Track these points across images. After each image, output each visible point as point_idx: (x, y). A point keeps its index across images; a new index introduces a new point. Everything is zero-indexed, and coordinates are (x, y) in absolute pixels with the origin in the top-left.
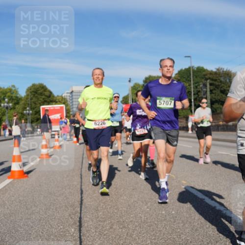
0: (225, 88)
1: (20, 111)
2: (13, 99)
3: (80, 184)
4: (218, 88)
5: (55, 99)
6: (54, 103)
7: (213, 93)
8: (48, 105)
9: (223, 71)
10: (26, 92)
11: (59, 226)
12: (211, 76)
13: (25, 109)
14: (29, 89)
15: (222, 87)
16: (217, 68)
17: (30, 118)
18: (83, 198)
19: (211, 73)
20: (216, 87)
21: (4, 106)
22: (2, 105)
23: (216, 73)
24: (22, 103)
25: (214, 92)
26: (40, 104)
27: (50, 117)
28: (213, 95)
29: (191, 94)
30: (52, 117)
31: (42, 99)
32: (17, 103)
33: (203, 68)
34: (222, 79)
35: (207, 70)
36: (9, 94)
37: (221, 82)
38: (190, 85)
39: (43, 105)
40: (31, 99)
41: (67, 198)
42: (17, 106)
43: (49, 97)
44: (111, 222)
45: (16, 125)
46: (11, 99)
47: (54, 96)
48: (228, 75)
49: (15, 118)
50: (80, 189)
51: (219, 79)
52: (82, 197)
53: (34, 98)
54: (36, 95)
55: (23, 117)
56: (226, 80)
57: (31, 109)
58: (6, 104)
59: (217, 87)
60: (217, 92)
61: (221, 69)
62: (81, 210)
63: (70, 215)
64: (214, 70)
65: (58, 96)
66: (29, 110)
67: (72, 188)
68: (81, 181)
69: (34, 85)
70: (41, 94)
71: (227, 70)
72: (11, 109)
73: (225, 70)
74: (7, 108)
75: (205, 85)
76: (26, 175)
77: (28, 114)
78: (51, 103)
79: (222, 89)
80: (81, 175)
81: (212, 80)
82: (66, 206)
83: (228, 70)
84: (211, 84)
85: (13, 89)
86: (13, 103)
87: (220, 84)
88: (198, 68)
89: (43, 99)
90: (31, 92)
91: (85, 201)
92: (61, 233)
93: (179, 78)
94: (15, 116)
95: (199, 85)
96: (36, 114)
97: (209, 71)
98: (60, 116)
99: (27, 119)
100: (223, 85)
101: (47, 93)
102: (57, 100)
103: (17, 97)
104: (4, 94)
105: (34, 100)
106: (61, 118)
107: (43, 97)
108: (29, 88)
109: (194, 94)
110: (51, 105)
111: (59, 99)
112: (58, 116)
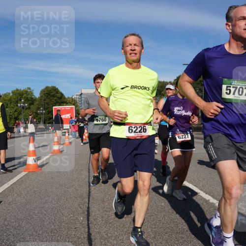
1: (35, 111)
2: (28, 100)
3: (88, 177)
5: (66, 100)
8: (60, 105)
10: (40, 94)
11: (69, 215)
13: (38, 109)
14: (43, 92)
17: (43, 117)
21: (21, 106)
22: (19, 105)
24: (36, 103)
26: (52, 104)
30: (63, 117)
31: (54, 101)
32: (32, 104)
36: (25, 95)
39: (55, 106)
40: (45, 100)
42: (32, 106)
43: (61, 98)
45: (31, 123)
46: (27, 100)
47: (65, 98)
49: (30, 117)
53: (47, 99)
54: (49, 97)
55: (37, 116)
57: (45, 109)
58: (22, 104)
65: (68, 98)
66: (42, 110)
69: (47, 87)
70: (53, 96)
72: (27, 109)
74: (23, 108)
76: (40, 168)
77: (42, 113)
78: (63, 104)
85: (29, 91)
86: (29, 103)
89: (56, 100)
90: (44, 94)
92: (72, 221)
94: (31, 115)
96: (48, 114)
98: (70, 115)
99: (40, 118)
101: (59, 95)
102: (68, 102)
103: (32, 98)
104: (20, 95)
105: (47, 101)
107: (56, 98)
108: (42, 90)
111: (69, 101)
112: (68, 116)
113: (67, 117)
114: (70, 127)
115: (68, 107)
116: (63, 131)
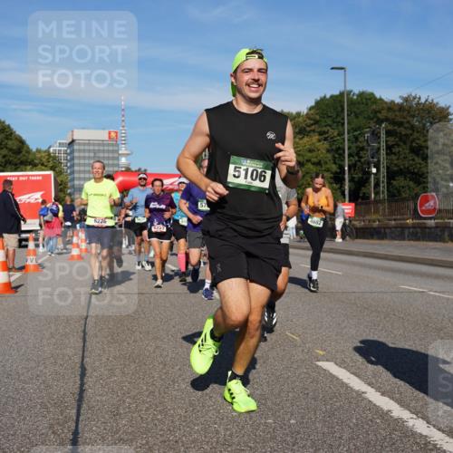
0: (420, 142)
3: (81, 353)
4: (405, 143)
5: (31, 157)
6: (29, 167)
7: (395, 154)
8: (15, 170)
9: (418, 104)
12: (390, 115)
15: (413, 141)
16: (405, 96)
18: (86, 386)
19: (391, 107)
20: (401, 139)
23: (400, 107)
25: (396, 150)
27: (18, 199)
28: (394, 157)
29: (342, 155)
30: (22, 199)
33: (372, 94)
34: (415, 122)
35: (381, 99)
37: (412, 128)
38: (341, 134)
41: (49, 386)
43: (19, 151)
44: (147, 443)
47: (29, 151)
48: (429, 112)
50: (78, 365)
51: (408, 122)
52: (82, 385)
56: (424, 125)
59: (403, 139)
60: (404, 150)
61: (414, 98)
62: (78, 414)
63: (51, 426)
64: (398, 101)
65: (39, 151)
67: (60, 362)
68: (84, 346)
71: (426, 101)
73: (423, 101)
75: (376, 135)
78: (23, 167)
79: (414, 144)
80: (84, 332)
81: (393, 122)
82: (44, 406)
83: (430, 100)
84: (388, 133)
87: (411, 132)
88: (362, 95)
91: (89, 393)
93: (318, 117)
95: (362, 134)
97: (386, 103)
98: (42, 196)
100: (416, 135)
101: (12, 144)
102: (36, 161)
106: (44, 202)
109: (350, 155)
110: (22, 171)
112: (36, 197)
113: (32, 201)
114: (41, 225)
115: (36, 174)
116: (24, 236)
